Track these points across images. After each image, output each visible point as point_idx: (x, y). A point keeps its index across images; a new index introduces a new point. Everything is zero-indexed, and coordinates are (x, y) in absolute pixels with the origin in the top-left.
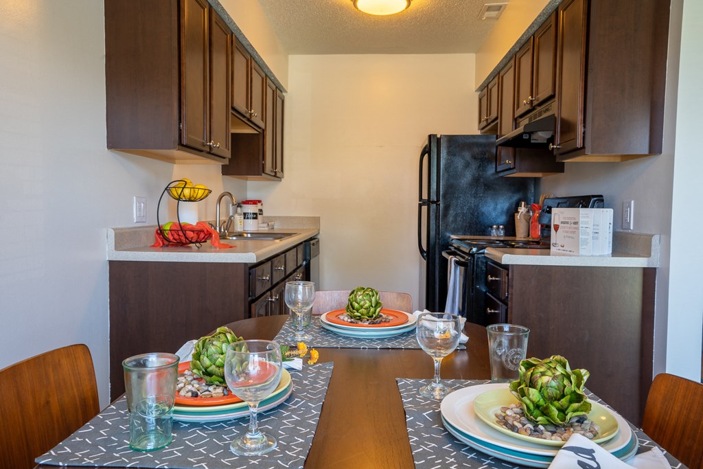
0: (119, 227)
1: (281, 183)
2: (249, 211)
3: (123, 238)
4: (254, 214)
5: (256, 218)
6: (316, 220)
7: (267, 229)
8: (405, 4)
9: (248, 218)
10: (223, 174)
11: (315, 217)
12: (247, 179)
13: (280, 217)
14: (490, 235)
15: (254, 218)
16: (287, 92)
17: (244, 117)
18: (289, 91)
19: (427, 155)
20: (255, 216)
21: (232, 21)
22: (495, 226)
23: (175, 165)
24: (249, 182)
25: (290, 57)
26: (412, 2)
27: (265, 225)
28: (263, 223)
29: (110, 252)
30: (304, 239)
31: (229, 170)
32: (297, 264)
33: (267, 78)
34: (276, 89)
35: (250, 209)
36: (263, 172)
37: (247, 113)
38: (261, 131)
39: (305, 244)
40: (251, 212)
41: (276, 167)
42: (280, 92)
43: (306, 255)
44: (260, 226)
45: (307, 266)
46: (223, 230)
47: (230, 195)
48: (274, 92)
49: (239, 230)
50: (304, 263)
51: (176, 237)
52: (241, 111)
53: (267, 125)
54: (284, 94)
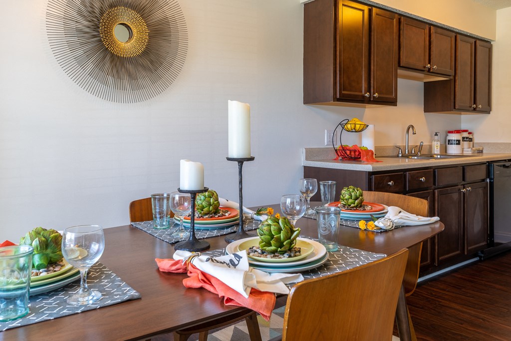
0: (308, 147)
2: (453, 139)
3: (311, 154)
4: (457, 140)
5: (459, 144)
7: (471, 152)
9: (452, 144)
10: (425, 112)
12: (461, 114)
13: (488, 143)
15: (457, 144)
17: (421, 70)
18: (497, 40)
20: (458, 142)
24: (463, 116)
25: (498, 11)
27: (470, 149)
28: (468, 148)
29: (303, 162)
30: (485, 161)
31: (428, 109)
32: (464, 179)
33: (458, 36)
34: (475, 42)
35: (454, 137)
36: (455, 108)
37: (425, 67)
38: (452, 77)
39: (489, 164)
40: (455, 139)
41: (475, 103)
42: (482, 43)
43: (489, 174)
44: (465, 150)
45: (492, 184)
46: (413, 152)
47: (413, 127)
48: (471, 44)
49: (436, 153)
50: (488, 180)
51: (342, 154)
52: (414, 67)
53: (458, 72)
54: (492, 43)
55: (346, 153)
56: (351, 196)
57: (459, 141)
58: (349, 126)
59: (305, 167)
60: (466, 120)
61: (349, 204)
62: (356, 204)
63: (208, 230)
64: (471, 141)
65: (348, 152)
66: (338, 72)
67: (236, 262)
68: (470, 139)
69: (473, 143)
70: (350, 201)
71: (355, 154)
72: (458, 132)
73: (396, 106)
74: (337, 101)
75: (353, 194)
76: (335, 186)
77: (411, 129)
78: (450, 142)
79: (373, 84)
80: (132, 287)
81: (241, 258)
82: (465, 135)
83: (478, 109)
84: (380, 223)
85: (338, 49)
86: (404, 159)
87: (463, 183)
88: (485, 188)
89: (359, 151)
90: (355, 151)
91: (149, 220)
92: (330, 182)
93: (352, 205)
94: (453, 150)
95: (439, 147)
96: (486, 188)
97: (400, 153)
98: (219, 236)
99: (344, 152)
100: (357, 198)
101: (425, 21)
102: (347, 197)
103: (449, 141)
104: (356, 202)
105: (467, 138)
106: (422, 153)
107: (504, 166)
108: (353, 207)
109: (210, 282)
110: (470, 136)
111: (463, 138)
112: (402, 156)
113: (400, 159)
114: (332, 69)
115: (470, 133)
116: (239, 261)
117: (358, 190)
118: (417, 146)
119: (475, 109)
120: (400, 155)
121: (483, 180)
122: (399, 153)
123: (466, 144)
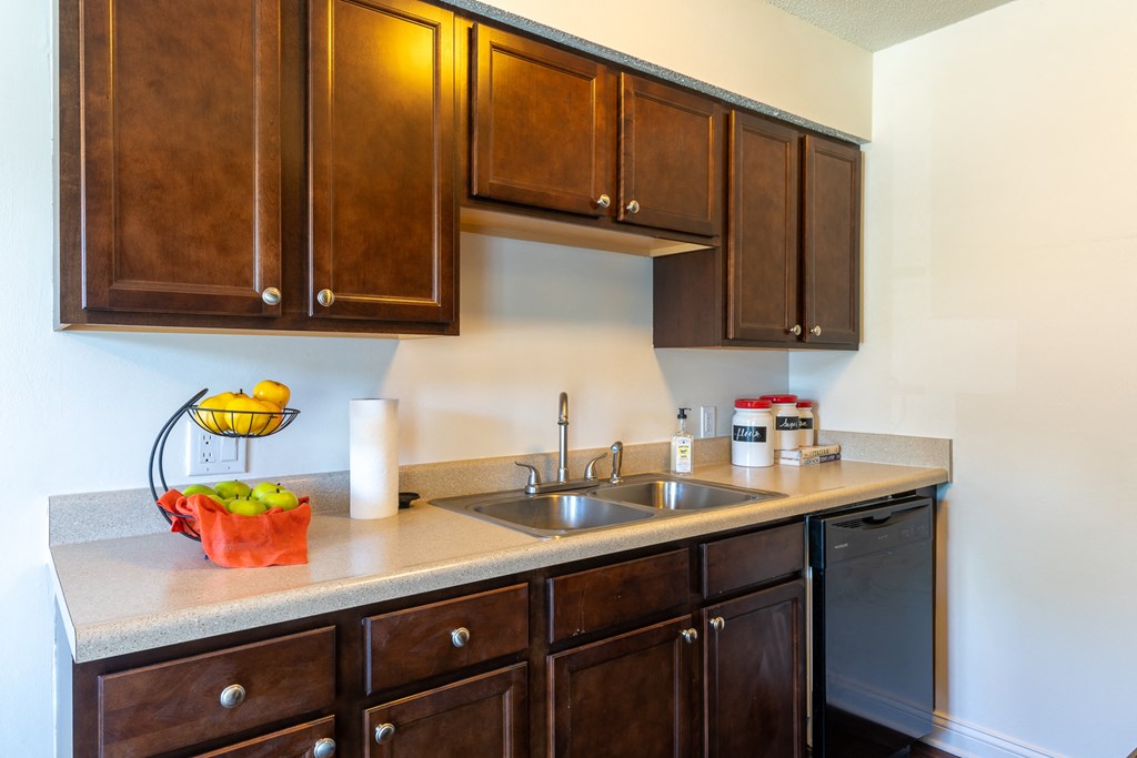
1: (858, 354)
2: (748, 423)
4: (757, 429)
5: (761, 439)
7: (797, 463)
9: (743, 439)
10: (656, 346)
11: (935, 441)
15: (757, 439)
16: (868, 141)
20: (761, 435)
27: (795, 454)
31: (664, 337)
35: (750, 418)
36: (726, 336)
37: (594, 204)
40: (753, 425)
44: (784, 454)
46: (590, 474)
49: (679, 469)
50: (809, 574)
54: (863, 148)
57: (762, 431)
64: (808, 427)
68: (803, 420)
69: (816, 434)
72: (763, 403)
73: (457, 333)
78: (739, 433)
82: (786, 410)
88: (795, 600)
94: (749, 457)
95: (688, 454)
96: (799, 600)
97: (533, 482)
103: (736, 428)
105: (790, 420)
107: (869, 521)
110: (807, 413)
111: (779, 421)
115: (803, 405)
118: (605, 454)
119: (800, 339)
120: (532, 490)
122: (530, 484)
123: (787, 438)
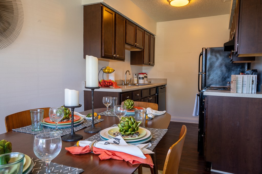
1: (154, 67)
2: (141, 77)
4: (142, 77)
5: (143, 79)
6: (166, 80)
7: (147, 83)
8: (188, 2)
9: (140, 79)
10: (131, 65)
11: (165, 79)
13: (153, 79)
14: (226, 86)
15: (142, 79)
16: (156, 35)
17: (133, 46)
18: (157, 35)
19: (202, 56)
20: (143, 78)
21: (125, 16)
22: (228, 82)
23: (110, 62)
24: (143, 67)
25: (157, 23)
26: (191, 1)
27: (147, 81)
28: (146, 81)
29: (84, 88)
30: (155, 86)
31: (132, 63)
32: (150, 95)
33: (145, 32)
34: (150, 35)
35: (141, 76)
36: (143, 63)
37: (134, 44)
38: (142, 50)
39: (157, 88)
41: (150, 62)
42: (152, 36)
43: (157, 92)
45: (158, 96)
46: (128, 83)
47: (129, 71)
48: (149, 36)
49: (135, 83)
50: (156, 94)
51: (103, 84)
52: (131, 44)
53: (145, 47)
54: (155, 36)
55: (105, 83)
56: (130, 104)
58: (106, 70)
59: (84, 91)
60: (145, 69)
61: (129, 108)
62: (132, 108)
63: (68, 128)
64: (147, 78)
65: (107, 83)
66: (103, 43)
67: (118, 142)
70: (130, 106)
71: (110, 84)
72: (143, 74)
73: (124, 61)
74: (103, 58)
75: (130, 103)
76: (117, 100)
77: (128, 72)
79: (117, 50)
80: (71, 167)
81: (120, 139)
82: (145, 75)
83: (151, 64)
84: (150, 115)
85: (103, 32)
86: (124, 86)
87: (150, 96)
89: (112, 82)
90: (110, 83)
91: (23, 127)
92: (114, 98)
93: (130, 108)
94: (141, 81)
96: (156, 97)
98: (79, 130)
99: (104, 83)
100: (132, 105)
101: (134, 23)
102: (128, 104)
103: (139, 78)
104: (132, 107)
106: (131, 83)
108: (131, 109)
109: (115, 155)
110: (147, 76)
111: (145, 76)
112: (124, 85)
113: (123, 86)
114: (101, 41)
116: (119, 141)
117: (132, 101)
118: (129, 80)
119: (150, 64)
120: (123, 84)
121: (155, 94)
122: (123, 83)
123: (145, 79)
